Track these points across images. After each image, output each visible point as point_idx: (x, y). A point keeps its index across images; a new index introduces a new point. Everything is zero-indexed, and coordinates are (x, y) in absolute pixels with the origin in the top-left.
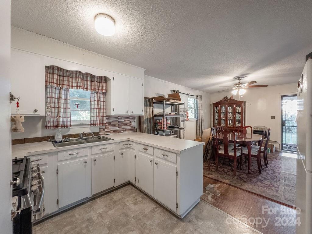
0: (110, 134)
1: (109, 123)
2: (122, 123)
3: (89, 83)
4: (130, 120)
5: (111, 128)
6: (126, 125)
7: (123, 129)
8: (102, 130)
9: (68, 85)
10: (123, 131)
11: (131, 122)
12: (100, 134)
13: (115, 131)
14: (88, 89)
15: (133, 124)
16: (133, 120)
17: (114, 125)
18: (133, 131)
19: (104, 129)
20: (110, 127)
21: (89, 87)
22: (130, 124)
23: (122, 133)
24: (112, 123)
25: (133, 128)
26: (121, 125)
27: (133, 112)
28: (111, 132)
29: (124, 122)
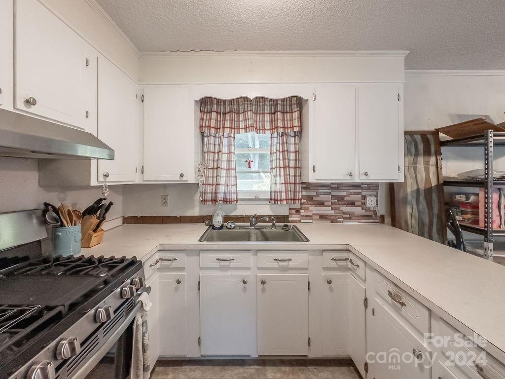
0: (311, 221)
1: (310, 198)
2: (340, 199)
3: (267, 118)
4: (363, 193)
5: (314, 210)
6: (352, 204)
7: (344, 213)
8: (294, 212)
9: (231, 128)
10: (344, 218)
11: (364, 197)
12: (290, 219)
13: (322, 217)
14: (265, 129)
15: (370, 202)
16: (370, 193)
17: (321, 204)
18: (372, 221)
19: (298, 211)
20: (311, 208)
21: (268, 126)
22: (364, 204)
23: (340, 222)
24: (315, 199)
25: (372, 213)
26: (339, 204)
27: (366, 174)
28: (314, 217)
29: (345, 196)
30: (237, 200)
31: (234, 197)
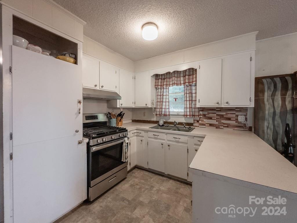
0: (205, 127)
1: (204, 115)
2: (222, 116)
3: (182, 79)
4: (237, 114)
5: (206, 121)
6: (229, 119)
7: (224, 124)
8: (196, 121)
9: (166, 85)
10: (224, 126)
11: (237, 116)
12: (194, 125)
13: (211, 125)
14: (181, 84)
15: (241, 119)
16: (241, 114)
17: (211, 118)
18: (243, 129)
19: (198, 121)
20: (205, 120)
21: (182, 82)
22: (237, 119)
23: (221, 128)
24: (207, 116)
25: (243, 125)
26: (221, 119)
27: (227, 103)
28: (206, 125)
29: (224, 115)
30: (169, 115)
31: (168, 113)
